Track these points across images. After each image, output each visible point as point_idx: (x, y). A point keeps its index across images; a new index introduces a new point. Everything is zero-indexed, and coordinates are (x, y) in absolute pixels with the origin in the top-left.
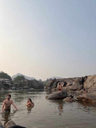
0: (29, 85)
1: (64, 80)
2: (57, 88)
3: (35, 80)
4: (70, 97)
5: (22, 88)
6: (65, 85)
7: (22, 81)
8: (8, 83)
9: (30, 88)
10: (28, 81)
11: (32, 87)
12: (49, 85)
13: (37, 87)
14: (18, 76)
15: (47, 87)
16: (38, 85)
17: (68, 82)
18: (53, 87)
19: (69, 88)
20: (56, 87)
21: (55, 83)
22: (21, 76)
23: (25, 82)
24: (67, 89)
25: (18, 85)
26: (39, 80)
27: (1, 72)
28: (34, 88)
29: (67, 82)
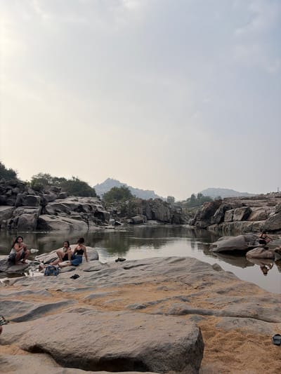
0: (145, 214)
1: (243, 201)
2: (223, 224)
3: (160, 200)
4: (262, 249)
5: (129, 221)
6: (246, 217)
7: (127, 202)
8: (100, 210)
9: (148, 220)
10: (144, 202)
11: (154, 218)
12: (201, 215)
13: (166, 220)
14: (114, 189)
15: (195, 220)
16: (169, 213)
17: (257, 208)
18: (212, 222)
19: (257, 225)
20: (222, 220)
21: (218, 211)
22: (122, 188)
23: (135, 206)
24: (254, 227)
25: (118, 213)
26: (168, 199)
27: (74, 178)
28: (159, 221)
29: (252, 209)
